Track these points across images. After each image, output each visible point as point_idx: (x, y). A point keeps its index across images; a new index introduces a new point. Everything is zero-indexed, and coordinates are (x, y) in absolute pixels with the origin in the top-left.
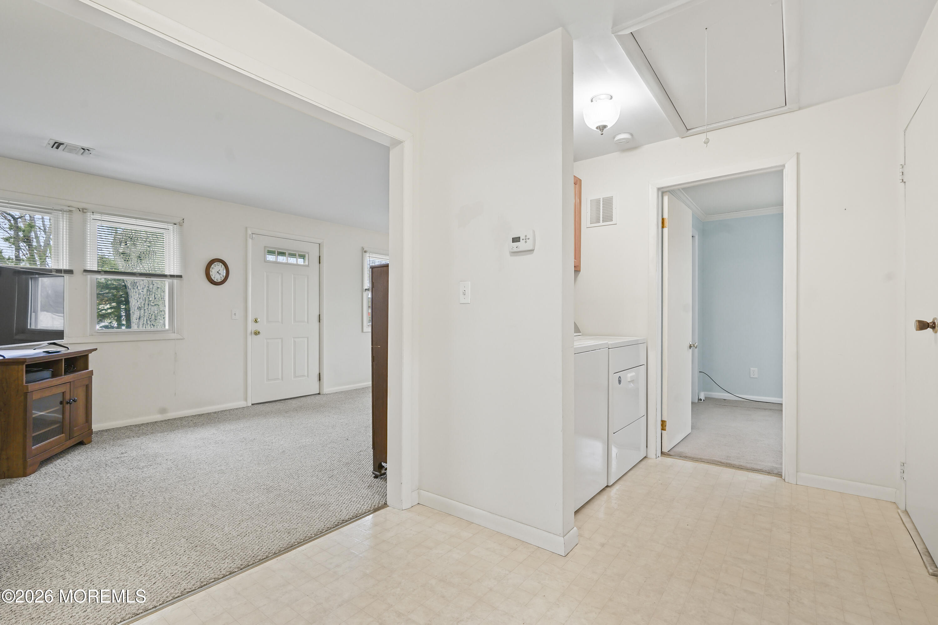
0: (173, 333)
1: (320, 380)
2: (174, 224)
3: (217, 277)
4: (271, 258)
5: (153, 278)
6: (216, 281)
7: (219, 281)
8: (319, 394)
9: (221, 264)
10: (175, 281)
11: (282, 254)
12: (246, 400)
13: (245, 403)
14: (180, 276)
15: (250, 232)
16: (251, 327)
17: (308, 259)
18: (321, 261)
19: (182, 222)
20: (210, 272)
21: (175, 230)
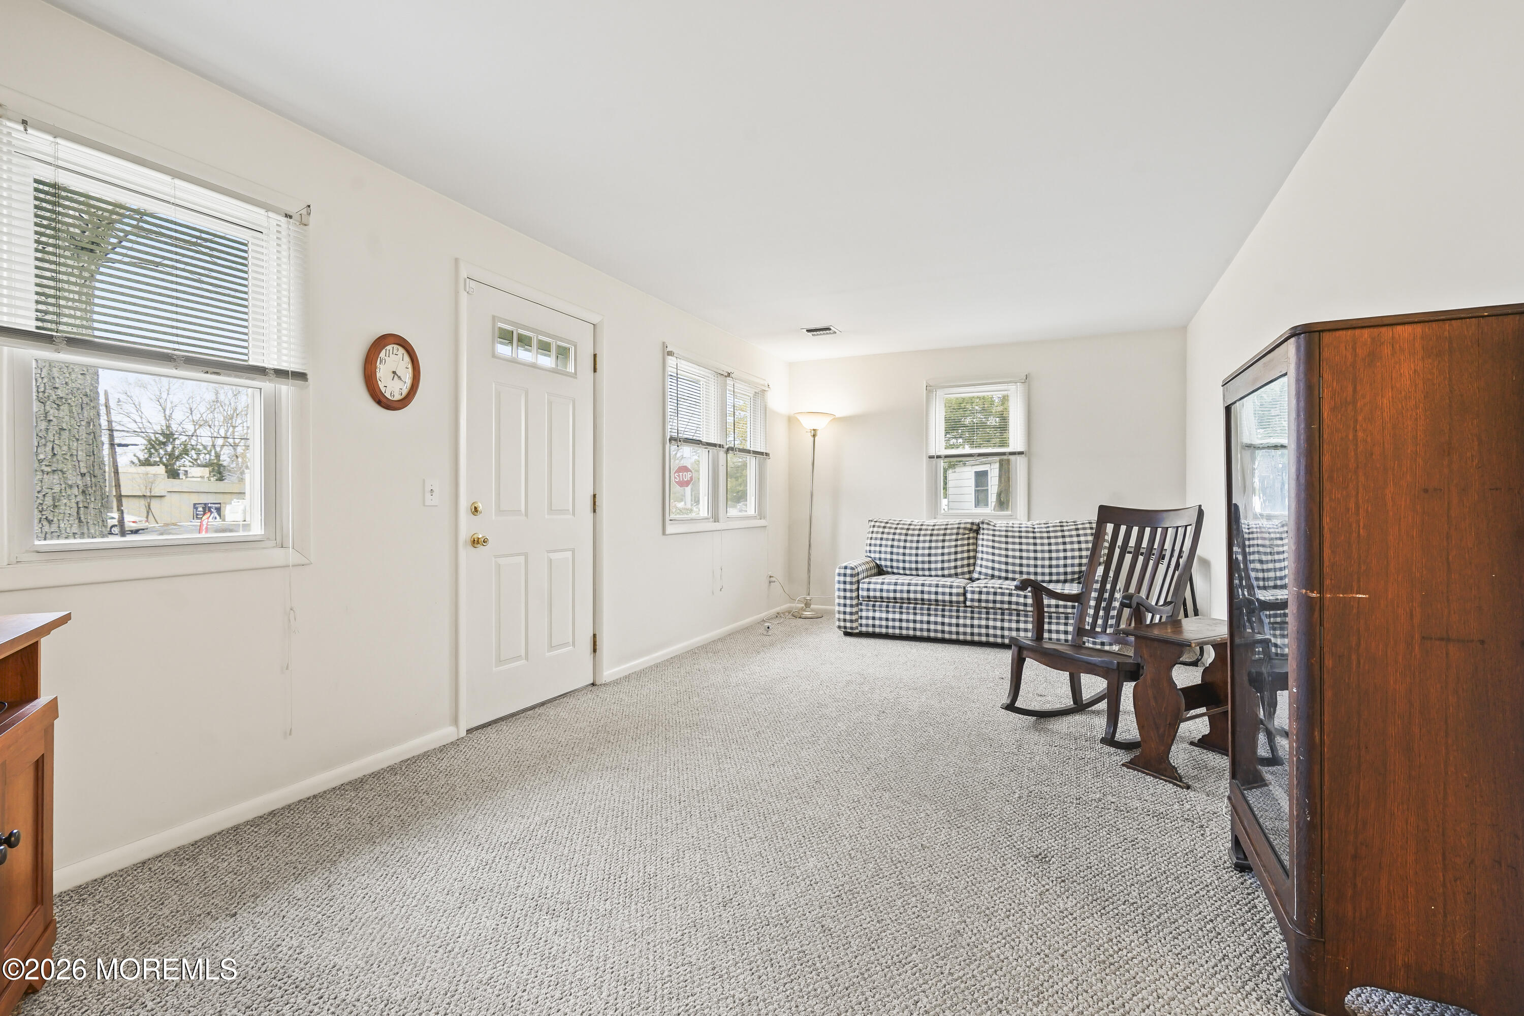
0: (276, 546)
1: (595, 650)
2: (286, 216)
3: (393, 389)
4: (504, 350)
5: (225, 375)
6: (390, 397)
7: (397, 397)
8: (593, 684)
9: (401, 351)
10: (286, 389)
11: (524, 341)
12: (455, 721)
13: (452, 729)
14: (301, 376)
15: (464, 274)
16: (467, 526)
17: (575, 360)
18: (598, 366)
19: (304, 212)
20: (378, 370)
21: (284, 233)
